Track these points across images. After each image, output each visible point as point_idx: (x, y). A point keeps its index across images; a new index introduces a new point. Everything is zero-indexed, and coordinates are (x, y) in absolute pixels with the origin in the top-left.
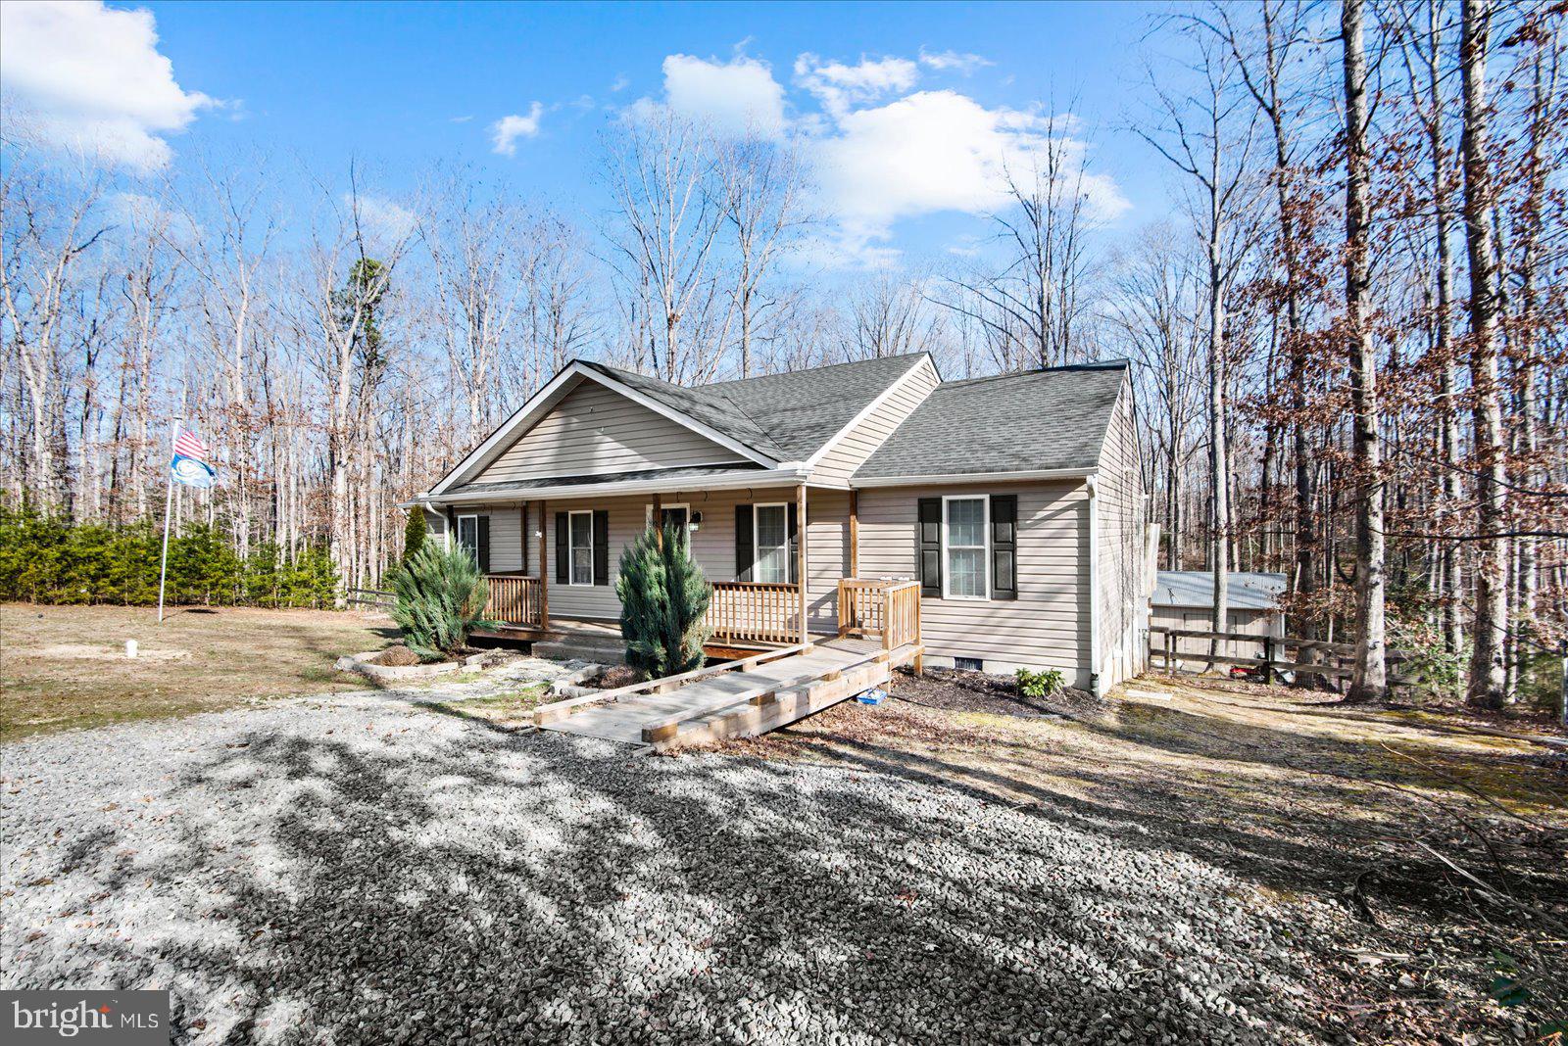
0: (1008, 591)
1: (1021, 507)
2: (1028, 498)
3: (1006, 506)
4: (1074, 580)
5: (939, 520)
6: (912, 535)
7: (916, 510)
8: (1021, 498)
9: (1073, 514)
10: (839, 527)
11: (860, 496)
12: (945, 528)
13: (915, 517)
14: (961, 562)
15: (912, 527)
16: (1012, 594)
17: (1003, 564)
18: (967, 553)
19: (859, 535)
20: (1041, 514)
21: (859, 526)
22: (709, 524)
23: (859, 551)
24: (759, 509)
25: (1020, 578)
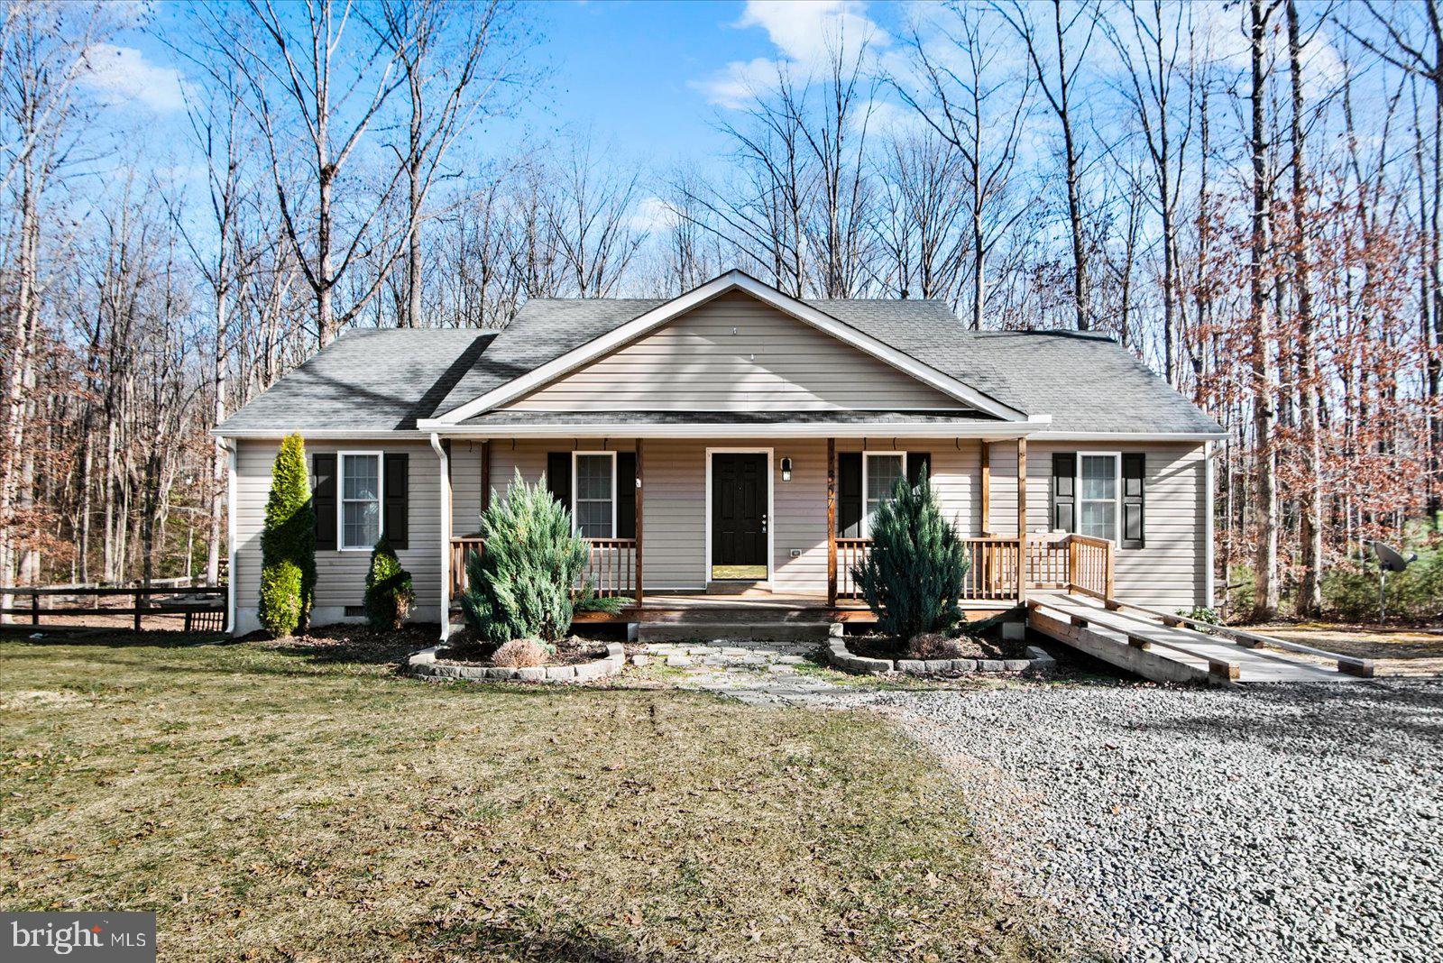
0: (1137, 541)
1: (1148, 465)
2: (1154, 457)
3: (1136, 462)
4: (1192, 529)
5: (1073, 475)
6: (1046, 488)
7: (1050, 464)
8: (1148, 457)
9: (1192, 471)
10: (967, 479)
11: (991, 449)
12: (1079, 481)
13: (1049, 471)
14: (1091, 515)
15: (1046, 481)
16: (1140, 543)
17: (1133, 518)
18: (1097, 506)
19: (992, 488)
20: (1164, 472)
21: (992, 479)
22: (803, 473)
23: (991, 504)
24: (870, 458)
25: (1147, 528)
